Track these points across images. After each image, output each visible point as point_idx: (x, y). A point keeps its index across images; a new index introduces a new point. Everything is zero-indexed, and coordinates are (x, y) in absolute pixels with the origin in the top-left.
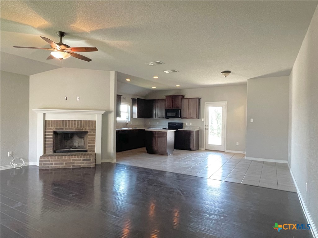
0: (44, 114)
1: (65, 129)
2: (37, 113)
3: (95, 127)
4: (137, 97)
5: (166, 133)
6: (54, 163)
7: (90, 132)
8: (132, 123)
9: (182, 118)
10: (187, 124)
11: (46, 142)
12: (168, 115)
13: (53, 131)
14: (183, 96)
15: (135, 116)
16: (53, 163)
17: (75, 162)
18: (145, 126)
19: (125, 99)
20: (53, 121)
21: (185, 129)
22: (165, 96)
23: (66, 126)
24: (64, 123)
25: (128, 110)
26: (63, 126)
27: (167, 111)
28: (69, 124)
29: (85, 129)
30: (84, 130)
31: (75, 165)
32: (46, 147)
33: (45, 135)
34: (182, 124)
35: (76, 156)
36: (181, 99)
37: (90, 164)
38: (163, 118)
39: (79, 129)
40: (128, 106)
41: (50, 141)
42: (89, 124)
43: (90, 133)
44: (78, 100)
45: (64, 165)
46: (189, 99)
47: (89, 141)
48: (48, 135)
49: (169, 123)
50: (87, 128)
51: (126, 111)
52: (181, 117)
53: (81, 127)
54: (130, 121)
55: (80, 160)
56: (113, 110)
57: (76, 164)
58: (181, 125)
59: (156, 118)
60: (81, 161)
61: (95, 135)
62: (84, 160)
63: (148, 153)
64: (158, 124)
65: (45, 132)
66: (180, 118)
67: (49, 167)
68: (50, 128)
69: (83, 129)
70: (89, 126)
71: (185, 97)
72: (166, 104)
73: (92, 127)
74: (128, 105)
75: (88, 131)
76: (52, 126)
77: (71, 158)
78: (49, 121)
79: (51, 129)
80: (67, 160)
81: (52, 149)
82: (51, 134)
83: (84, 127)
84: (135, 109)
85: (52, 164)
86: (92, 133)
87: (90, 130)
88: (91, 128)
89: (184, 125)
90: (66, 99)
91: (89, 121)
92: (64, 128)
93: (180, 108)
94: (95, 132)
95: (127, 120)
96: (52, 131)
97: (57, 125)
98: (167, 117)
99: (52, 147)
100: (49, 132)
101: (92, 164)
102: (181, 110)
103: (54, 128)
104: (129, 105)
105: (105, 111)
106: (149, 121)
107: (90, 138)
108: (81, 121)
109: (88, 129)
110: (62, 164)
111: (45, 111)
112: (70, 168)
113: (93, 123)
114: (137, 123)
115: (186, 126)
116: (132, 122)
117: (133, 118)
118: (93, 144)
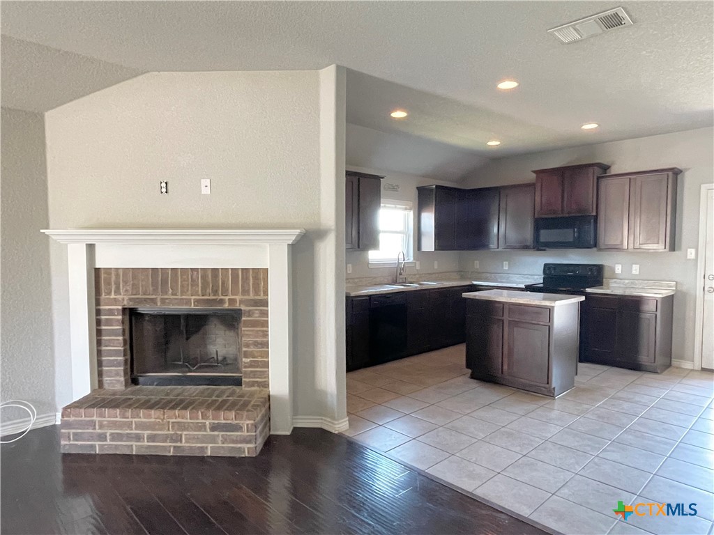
0: (91, 248)
1: (163, 301)
2: (67, 245)
3: (266, 293)
4: (432, 183)
5: (550, 310)
6: (111, 434)
7: (249, 313)
8: (418, 267)
9: (600, 250)
10: (618, 269)
11: (104, 348)
12: (542, 239)
13: (124, 309)
14: (605, 168)
15: (429, 244)
16: (109, 432)
17: (185, 433)
18: (462, 274)
19: (394, 188)
20: (121, 273)
21: (614, 287)
22: (534, 172)
23: (165, 292)
24: (160, 277)
25: (406, 224)
26: (155, 290)
27: (541, 223)
28: (175, 280)
29: (232, 301)
30: (226, 306)
31: (184, 444)
32: (104, 363)
33: (99, 322)
34: (600, 268)
35: (188, 413)
36: (598, 178)
37: (239, 445)
38: (526, 247)
39: (208, 302)
40: (407, 212)
41: (116, 344)
42: (245, 279)
43: (249, 316)
44: (206, 191)
45: (146, 443)
46: (632, 177)
47: (247, 345)
48: (109, 322)
49: (546, 265)
50: (238, 298)
51: (401, 228)
52: (595, 245)
53: (215, 292)
54: (411, 259)
55: (203, 427)
56: (333, 227)
57: (186, 442)
58: (595, 275)
59: (500, 249)
60: (205, 430)
61: (266, 324)
62: (214, 428)
63: (472, 377)
64: (506, 268)
65: (98, 312)
66: (595, 249)
67: (93, 447)
68: (113, 296)
69: (222, 301)
70: (245, 292)
71: (614, 170)
72: (538, 199)
73: (257, 292)
74: (406, 209)
75: (243, 308)
76: (117, 291)
77: (169, 417)
78: (108, 271)
79: (115, 301)
80: (155, 424)
81: (122, 373)
82: (118, 320)
83: (225, 293)
84: (429, 219)
85: (102, 437)
86: (256, 317)
87: (247, 306)
88: (252, 296)
89: (606, 273)
90: (164, 190)
91: (245, 271)
92: (159, 298)
93: (594, 214)
94: (266, 314)
95: (401, 257)
96: (120, 307)
97: (133, 285)
98: (539, 246)
99: (120, 366)
100: (111, 312)
101: (246, 446)
102: (596, 218)
103: (126, 298)
104: (410, 209)
105: (297, 232)
106: (476, 261)
107: (248, 336)
108: (215, 271)
109: (241, 302)
110: (138, 438)
111: (92, 236)
112: (168, 454)
113: (258, 277)
114: (436, 267)
115: (614, 276)
116: (418, 263)
117: (424, 249)
118: (259, 359)
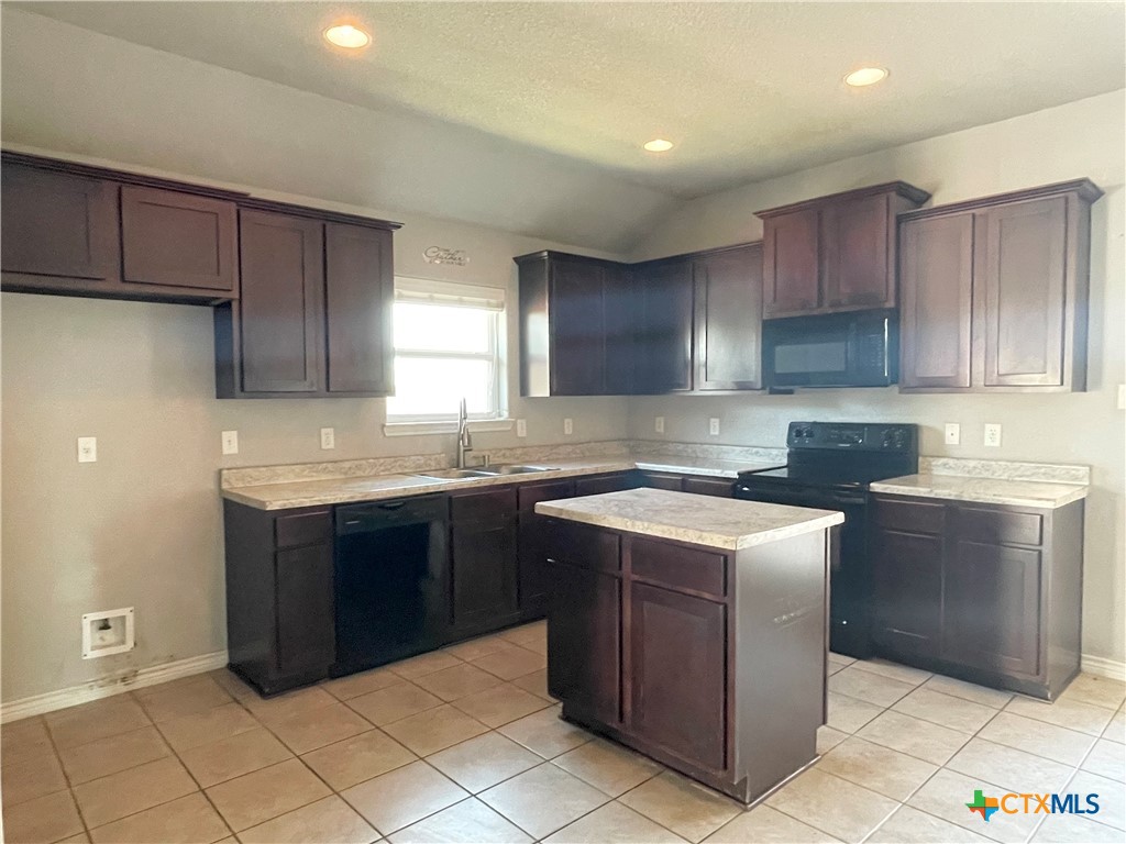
5: (727, 560)
9: (908, 390)
10: (952, 434)
12: (779, 368)
14: (918, 194)
15: (540, 385)
19: (452, 258)
21: (941, 477)
22: (760, 214)
25: (493, 339)
34: (910, 432)
36: (900, 220)
46: (978, 211)
49: (792, 426)
54: (505, 415)
58: (900, 448)
59: (696, 390)
64: (714, 430)
74: (489, 305)
89: (926, 443)
93: (891, 304)
98: (777, 383)
115: (942, 451)
